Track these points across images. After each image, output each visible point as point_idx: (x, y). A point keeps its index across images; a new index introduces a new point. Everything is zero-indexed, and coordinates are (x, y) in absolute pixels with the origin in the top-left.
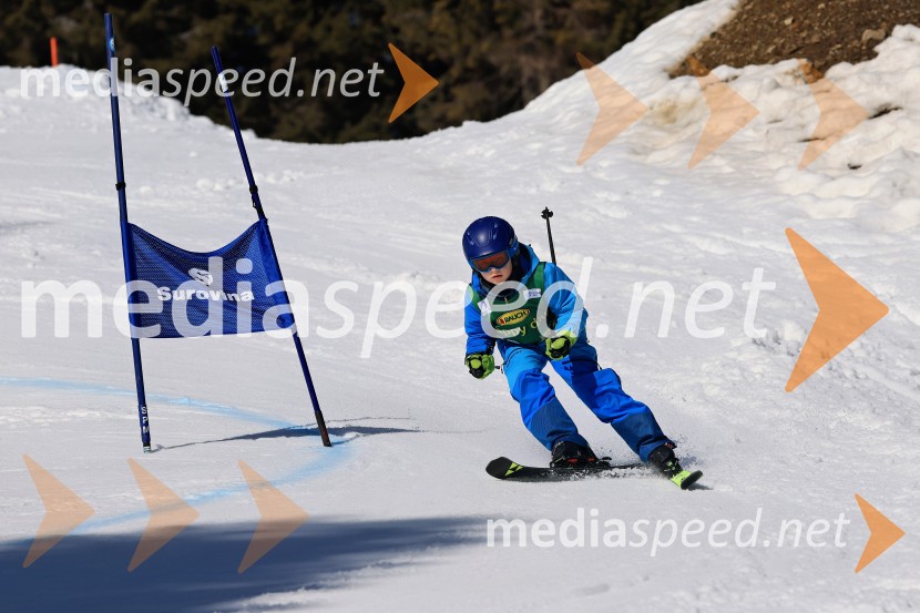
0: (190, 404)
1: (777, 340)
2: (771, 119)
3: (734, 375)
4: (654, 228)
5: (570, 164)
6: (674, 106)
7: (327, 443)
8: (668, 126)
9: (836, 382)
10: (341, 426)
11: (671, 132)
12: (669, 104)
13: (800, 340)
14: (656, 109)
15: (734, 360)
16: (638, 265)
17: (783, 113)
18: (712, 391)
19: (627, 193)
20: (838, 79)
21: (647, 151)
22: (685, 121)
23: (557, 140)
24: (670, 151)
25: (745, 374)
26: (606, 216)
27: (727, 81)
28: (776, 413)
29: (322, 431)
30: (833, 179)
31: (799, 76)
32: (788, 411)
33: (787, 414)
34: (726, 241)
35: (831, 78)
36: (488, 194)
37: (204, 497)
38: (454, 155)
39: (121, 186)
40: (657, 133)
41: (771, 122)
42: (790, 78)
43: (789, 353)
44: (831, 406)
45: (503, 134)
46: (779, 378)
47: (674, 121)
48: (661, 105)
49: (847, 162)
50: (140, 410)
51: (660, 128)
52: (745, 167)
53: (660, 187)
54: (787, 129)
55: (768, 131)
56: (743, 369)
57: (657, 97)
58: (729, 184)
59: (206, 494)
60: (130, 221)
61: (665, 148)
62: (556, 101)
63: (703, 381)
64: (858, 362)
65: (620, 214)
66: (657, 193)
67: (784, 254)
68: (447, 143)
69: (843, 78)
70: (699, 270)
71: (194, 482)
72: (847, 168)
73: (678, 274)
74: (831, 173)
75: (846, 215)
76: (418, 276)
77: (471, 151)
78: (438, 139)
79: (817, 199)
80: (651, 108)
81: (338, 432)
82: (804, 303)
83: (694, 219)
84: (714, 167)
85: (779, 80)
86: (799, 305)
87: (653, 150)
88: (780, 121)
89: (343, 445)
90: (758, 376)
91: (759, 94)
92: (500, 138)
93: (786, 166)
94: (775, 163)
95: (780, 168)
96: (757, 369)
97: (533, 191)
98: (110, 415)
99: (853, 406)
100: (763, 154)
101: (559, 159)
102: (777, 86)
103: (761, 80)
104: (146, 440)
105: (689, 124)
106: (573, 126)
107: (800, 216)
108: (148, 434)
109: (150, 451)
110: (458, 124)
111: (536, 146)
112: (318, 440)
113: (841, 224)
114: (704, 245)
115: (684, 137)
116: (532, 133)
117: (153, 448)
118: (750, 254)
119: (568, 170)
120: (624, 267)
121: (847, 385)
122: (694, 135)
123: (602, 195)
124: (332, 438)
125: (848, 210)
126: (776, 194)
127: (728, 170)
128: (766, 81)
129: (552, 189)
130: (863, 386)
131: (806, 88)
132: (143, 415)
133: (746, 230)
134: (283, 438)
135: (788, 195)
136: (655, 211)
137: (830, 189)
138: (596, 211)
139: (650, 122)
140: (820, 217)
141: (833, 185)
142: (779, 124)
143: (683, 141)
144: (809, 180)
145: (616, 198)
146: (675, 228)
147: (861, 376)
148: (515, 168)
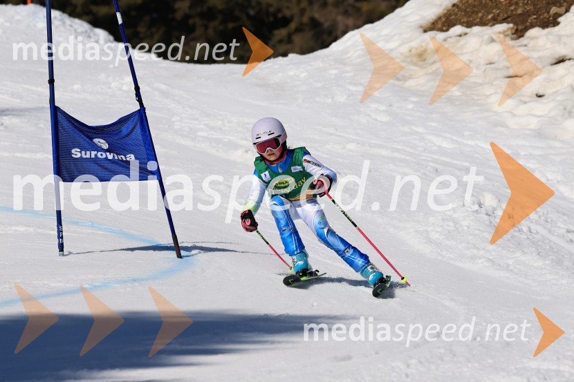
0: (93, 227)
1: (480, 205)
2: (488, 62)
3: (449, 226)
4: (406, 129)
5: (355, 85)
6: (425, 51)
7: (179, 256)
8: (420, 63)
9: (516, 234)
10: (189, 245)
11: (422, 67)
12: (422, 49)
13: (495, 206)
14: (413, 51)
15: (451, 216)
16: (393, 152)
17: (496, 59)
18: (434, 236)
19: (391, 105)
20: (532, 38)
21: (405, 79)
22: (431, 60)
23: (348, 68)
24: (421, 80)
25: (457, 226)
26: (376, 119)
27: (460, 36)
28: (475, 251)
29: (177, 248)
30: (525, 103)
31: (507, 35)
32: (483, 251)
33: (482, 252)
34: (452, 140)
35: (528, 37)
36: (300, 101)
37: (95, 286)
38: (280, 75)
39: (51, 81)
40: (413, 67)
41: (488, 64)
42: (502, 36)
43: (487, 214)
44: (512, 250)
45: (313, 63)
46: (479, 230)
47: (425, 60)
48: (417, 49)
49: (535, 93)
50: (58, 228)
51: (415, 64)
52: (468, 92)
53: (412, 102)
54: (497, 69)
55: (485, 70)
56: (456, 223)
57: (414, 44)
58: (457, 103)
59: (97, 284)
60: (56, 105)
61: (418, 78)
62: (349, 43)
63: (429, 229)
64: (532, 222)
65: (385, 118)
68: (276, 67)
69: (536, 38)
71: (90, 276)
72: (535, 96)
74: (524, 99)
75: (532, 127)
76: (249, 152)
77: (291, 73)
78: (270, 64)
79: (515, 115)
80: (410, 51)
81: (187, 249)
83: (433, 124)
85: (495, 37)
87: (410, 77)
88: (493, 63)
89: (190, 258)
90: (465, 228)
91: (481, 46)
92: (311, 65)
93: (496, 93)
94: (488, 90)
95: (491, 94)
96: (465, 223)
97: (329, 101)
98: (40, 231)
99: (526, 250)
100: (481, 84)
101: (348, 81)
102: (493, 41)
103: (483, 37)
104: (61, 247)
105: (434, 62)
106: (359, 60)
107: (502, 126)
108: (62, 244)
109: (63, 255)
110: (285, 55)
111: (334, 72)
112: (173, 254)
113: (528, 132)
114: (439, 141)
115: (431, 71)
116: (332, 63)
117: (65, 254)
118: (468, 149)
119: (353, 88)
120: (385, 153)
121: (524, 236)
122: (437, 69)
123: (374, 106)
124: (183, 253)
125: (534, 123)
126: (488, 111)
127: (458, 93)
128: (486, 37)
129: (342, 100)
130: (534, 238)
131: (512, 43)
132: (60, 231)
134: (151, 252)
135: (495, 112)
136: (408, 118)
137: (523, 109)
138: (369, 115)
139: (409, 60)
140: (515, 127)
141: (525, 107)
142: (492, 66)
143: (429, 74)
144: (510, 103)
145: (383, 108)
146: (420, 130)
147: (534, 231)
148: (319, 85)
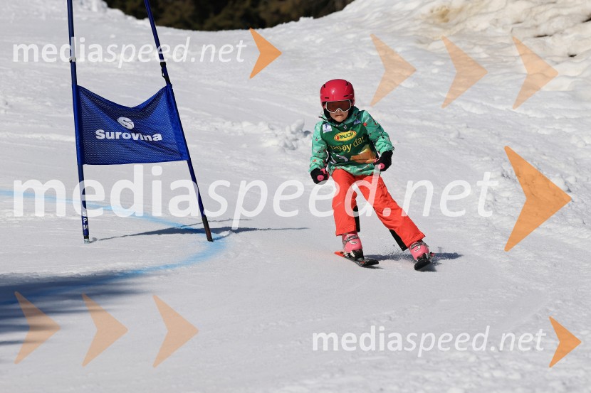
2: (515, 21)
4: (433, 95)
6: (447, 11)
7: (210, 239)
8: (443, 24)
10: (220, 227)
11: (445, 28)
12: (444, 9)
14: (435, 12)
16: (422, 120)
17: (523, 18)
21: (429, 41)
22: (455, 21)
23: (367, 32)
26: (400, 86)
29: (207, 230)
30: (558, 63)
34: (482, 105)
38: (294, 41)
40: (435, 29)
41: (515, 23)
45: (329, 28)
47: (447, 21)
48: (438, 9)
49: (567, 52)
51: (438, 26)
52: (497, 54)
53: (438, 66)
54: (526, 28)
55: (512, 30)
57: (436, 4)
58: (485, 66)
60: (78, 84)
62: (365, 4)
66: (436, 71)
67: (523, 114)
68: (289, 32)
70: (464, 125)
72: (567, 56)
73: (450, 127)
74: (556, 59)
75: (566, 88)
77: (306, 39)
78: (284, 30)
80: (432, 12)
81: (217, 231)
82: (537, 149)
84: (475, 53)
86: (533, 150)
87: (433, 40)
88: (521, 22)
89: (220, 241)
91: (506, 4)
92: (327, 30)
100: (508, 45)
101: (368, 45)
104: (86, 234)
105: (458, 23)
106: (377, 23)
108: (87, 230)
109: (88, 242)
110: (296, 19)
111: (351, 36)
112: (204, 237)
113: (562, 95)
114: (468, 107)
115: (455, 32)
116: (349, 27)
117: (90, 240)
118: (500, 115)
119: (372, 53)
120: (413, 121)
122: (461, 31)
124: (213, 235)
125: (567, 85)
126: (518, 73)
129: (363, 67)
133: (496, 98)
136: (434, 83)
139: (431, 21)
140: (548, 90)
142: (520, 25)
143: (454, 35)
148: (337, 51)
